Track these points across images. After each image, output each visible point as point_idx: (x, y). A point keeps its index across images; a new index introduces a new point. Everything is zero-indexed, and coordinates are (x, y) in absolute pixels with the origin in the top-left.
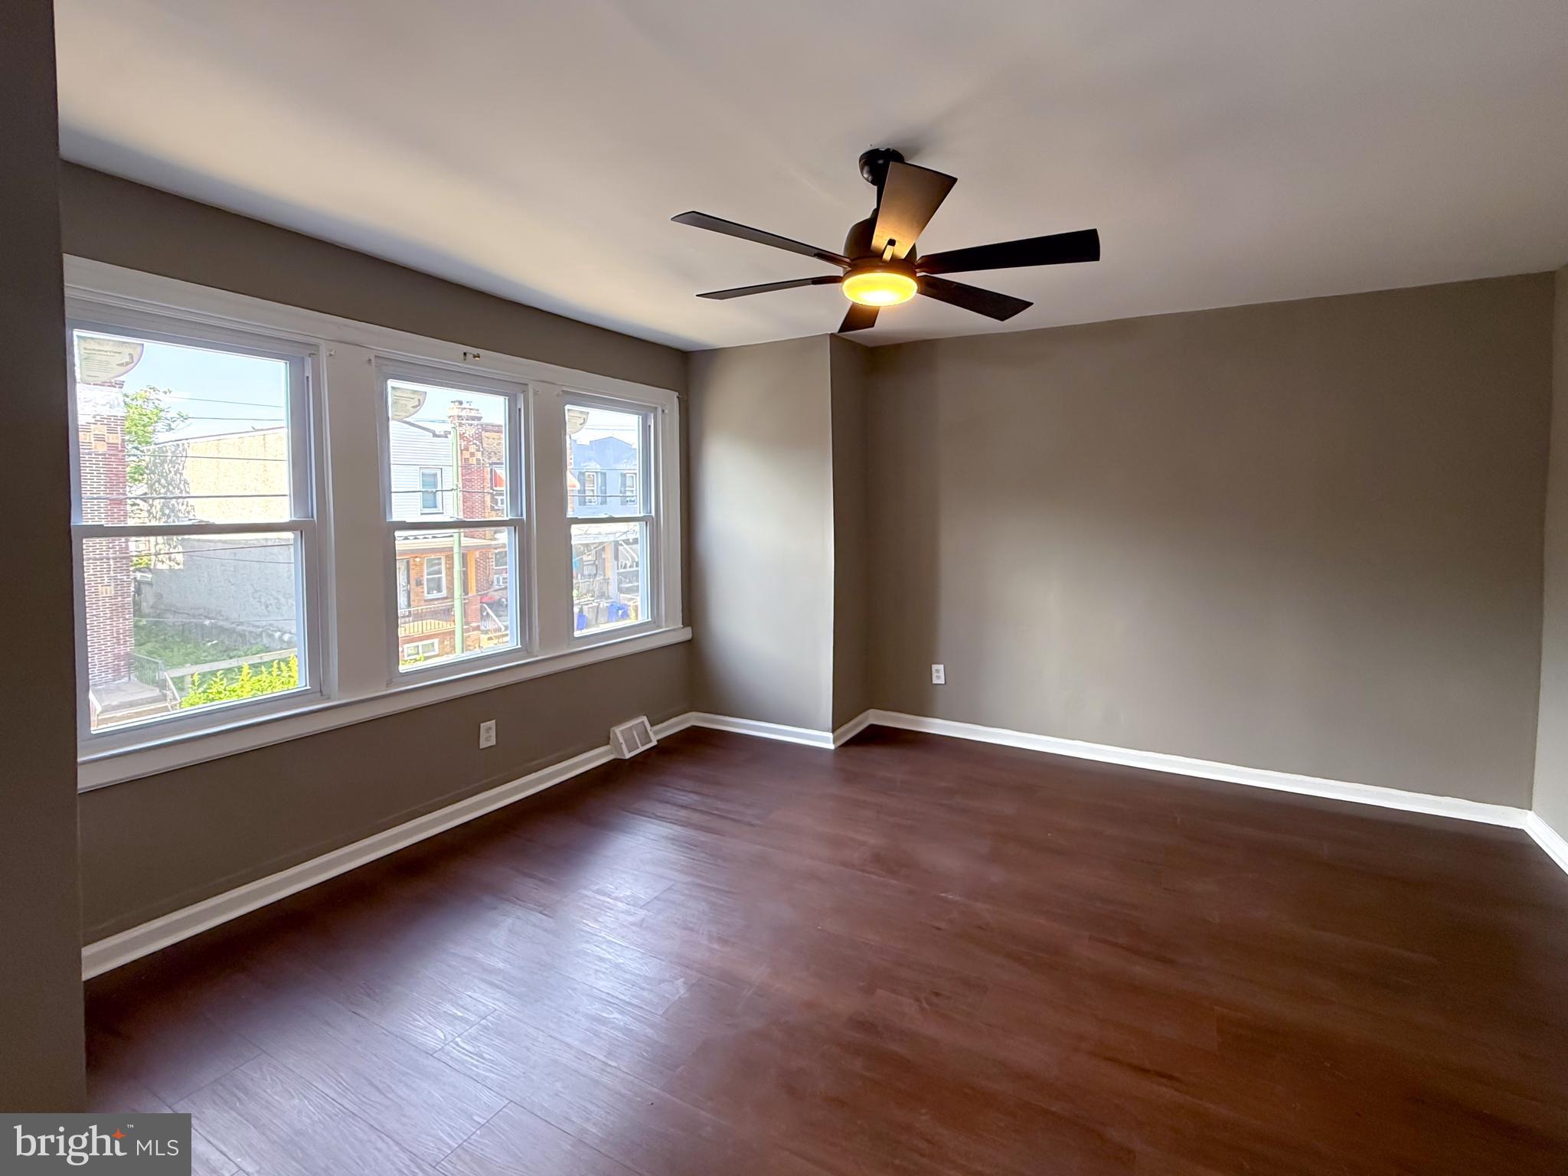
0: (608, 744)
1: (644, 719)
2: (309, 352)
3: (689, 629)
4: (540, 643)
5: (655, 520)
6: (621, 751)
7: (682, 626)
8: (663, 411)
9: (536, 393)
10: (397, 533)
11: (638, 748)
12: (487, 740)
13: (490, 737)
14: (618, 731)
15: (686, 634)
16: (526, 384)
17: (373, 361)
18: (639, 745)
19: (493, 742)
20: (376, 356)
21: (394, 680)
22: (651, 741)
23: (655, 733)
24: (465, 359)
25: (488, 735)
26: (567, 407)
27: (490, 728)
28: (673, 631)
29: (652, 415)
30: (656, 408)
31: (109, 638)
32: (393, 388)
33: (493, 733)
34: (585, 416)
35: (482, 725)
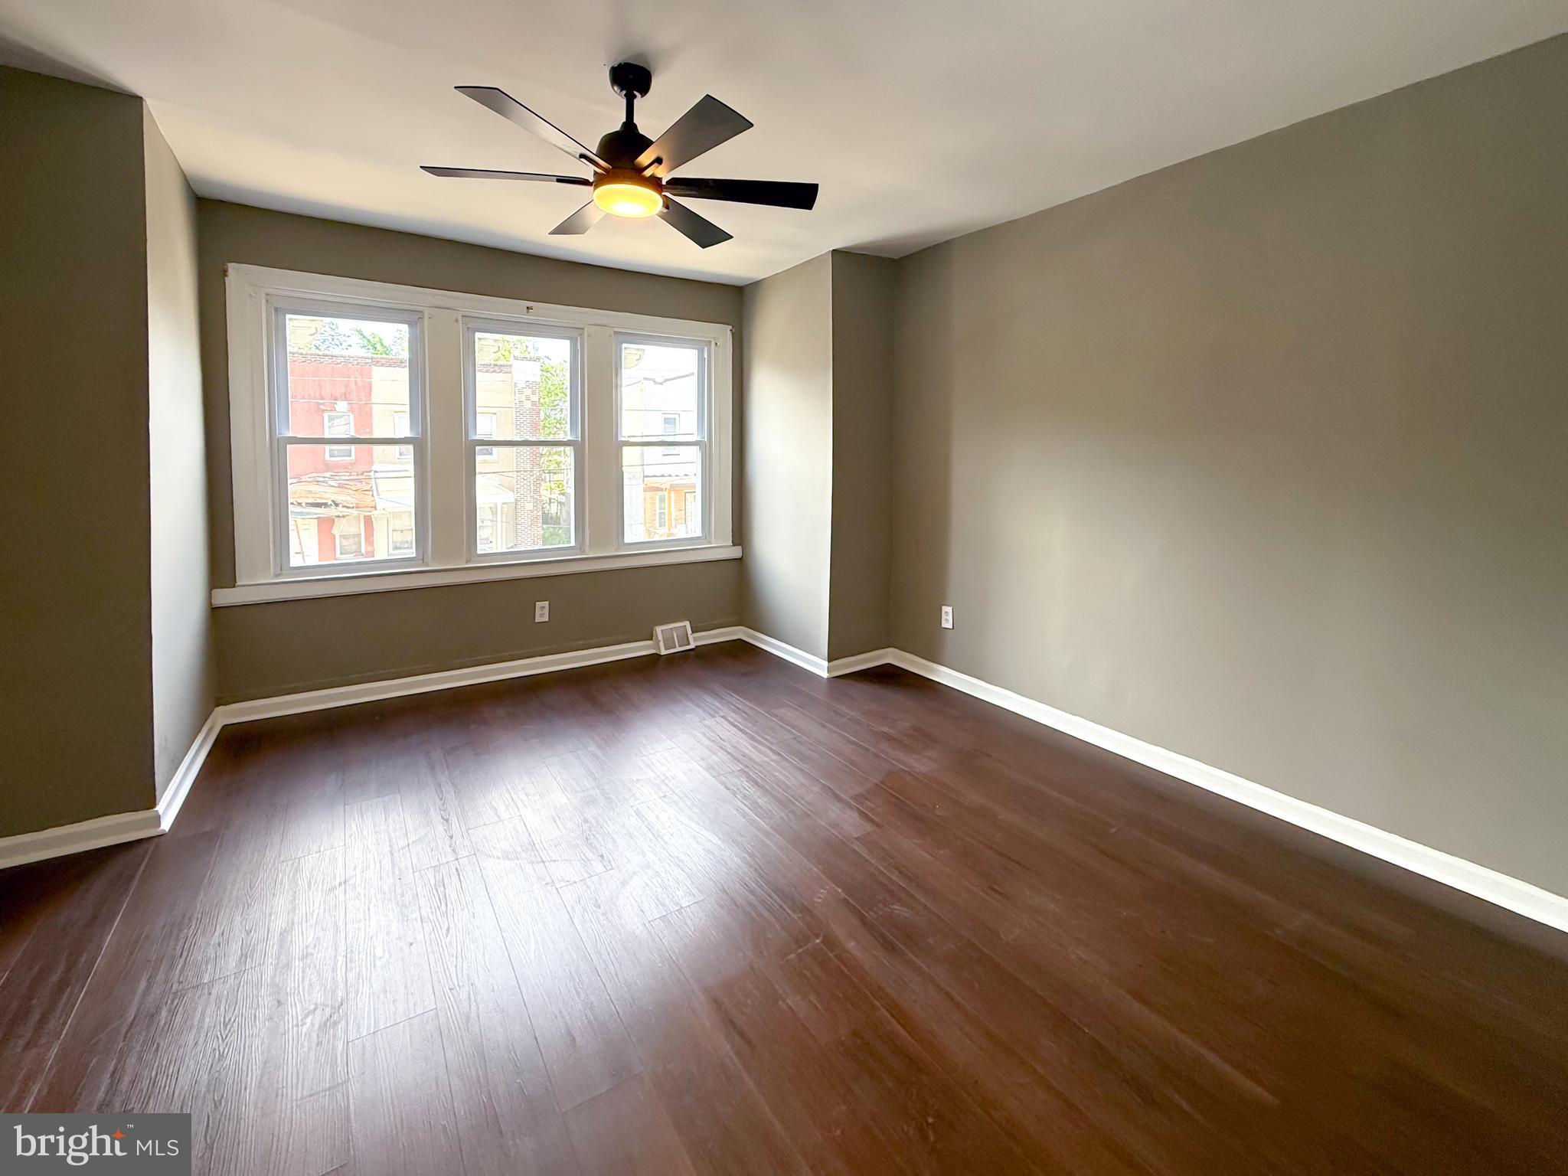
0: (651, 639)
1: (687, 624)
2: (417, 317)
3: (740, 548)
4: (590, 545)
5: (708, 444)
6: (659, 649)
7: (731, 544)
8: (716, 344)
9: (589, 336)
10: (477, 448)
11: (675, 647)
12: (542, 615)
13: (544, 614)
14: (659, 630)
15: (736, 552)
16: (583, 329)
17: (460, 319)
18: (677, 645)
19: (546, 619)
20: (463, 316)
21: (472, 559)
22: (689, 644)
23: (695, 640)
24: (528, 312)
25: (542, 612)
26: (624, 345)
27: (544, 607)
28: (722, 548)
29: (706, 349)
30: (710, 342)
31: (529, 540)
32: (479, 339)
33: (546, 611)
34: (641, 353)
35: (537, 603)
